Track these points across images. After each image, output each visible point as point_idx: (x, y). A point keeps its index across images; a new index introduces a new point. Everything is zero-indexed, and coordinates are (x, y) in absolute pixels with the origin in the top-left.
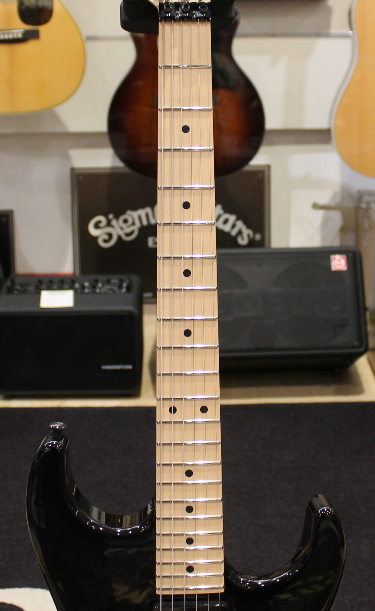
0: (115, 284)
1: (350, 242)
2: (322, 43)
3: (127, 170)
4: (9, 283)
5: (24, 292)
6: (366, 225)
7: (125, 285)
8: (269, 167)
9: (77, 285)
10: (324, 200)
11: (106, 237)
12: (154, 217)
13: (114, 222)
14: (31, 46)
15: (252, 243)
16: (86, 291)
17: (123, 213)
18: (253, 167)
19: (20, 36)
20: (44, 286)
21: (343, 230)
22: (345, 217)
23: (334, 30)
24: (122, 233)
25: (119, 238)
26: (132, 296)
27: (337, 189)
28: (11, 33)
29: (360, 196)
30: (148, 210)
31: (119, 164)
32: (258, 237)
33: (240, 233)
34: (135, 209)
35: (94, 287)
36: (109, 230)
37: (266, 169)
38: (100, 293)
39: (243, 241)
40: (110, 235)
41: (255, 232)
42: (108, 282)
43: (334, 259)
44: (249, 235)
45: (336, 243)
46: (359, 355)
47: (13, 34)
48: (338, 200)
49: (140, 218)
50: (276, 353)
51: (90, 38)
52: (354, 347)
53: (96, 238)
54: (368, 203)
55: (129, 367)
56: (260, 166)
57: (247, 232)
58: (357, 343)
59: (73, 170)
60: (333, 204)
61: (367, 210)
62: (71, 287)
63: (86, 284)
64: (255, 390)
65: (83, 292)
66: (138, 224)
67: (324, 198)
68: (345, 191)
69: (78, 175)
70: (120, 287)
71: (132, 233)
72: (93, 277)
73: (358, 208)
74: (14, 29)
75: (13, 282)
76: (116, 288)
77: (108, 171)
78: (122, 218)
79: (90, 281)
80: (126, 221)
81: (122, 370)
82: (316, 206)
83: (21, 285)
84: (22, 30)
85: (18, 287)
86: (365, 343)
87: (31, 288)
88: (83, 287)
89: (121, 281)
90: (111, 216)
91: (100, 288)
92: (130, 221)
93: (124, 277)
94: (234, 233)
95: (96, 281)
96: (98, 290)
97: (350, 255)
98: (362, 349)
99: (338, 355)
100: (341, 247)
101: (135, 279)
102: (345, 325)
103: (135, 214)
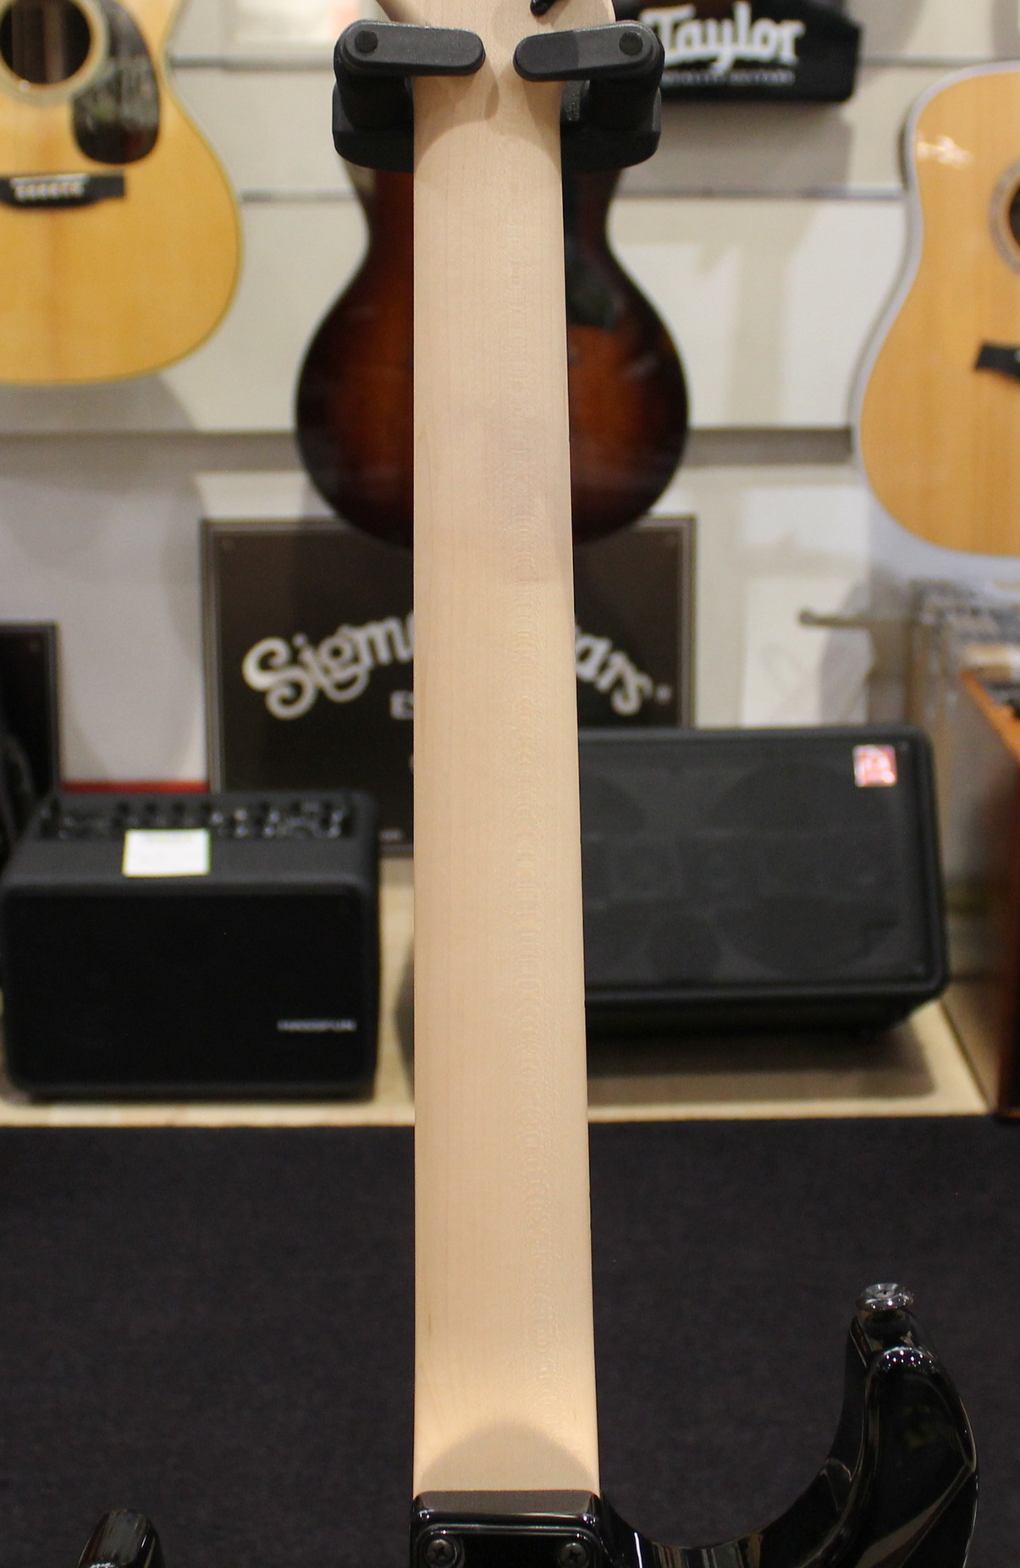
0: (311, 815)
1: (890, 713)
2: (827, 215)
3: (341, 526)
4: (44, 812)
5: (83, 834)
6: (934, 666)
7: (336, 817)
8: (691, 521)
9: (217, 818)
10: (828, 603)
11: (287, 692)
12: (407, 642)
13: (308, 655)
14: (104, 215)
15: (649, 710)
16: (241, 832)
17: (331, 631)
18: (660, 520)
19: (76, 188)
20: (133, 820)
21: (875, 679)
22: (878, 648)
23: (858, 181)
24: (326, 684)
25: (321, 695)
26: (354, 848)
27: (860, 575)
28: (54, 181)
29: (918, 595)
30: (392, 625)
31: (322, 511)
32: (664, 693)
33: (619, 683)
34: (359, 621)
35: (258, 822)
36: (295, 673)
37: (685, 525)
38: (274, 838)
39: (626, 704)
40: (298, 688)
41: (657, 681)
42: (295, 809)
43: (862, 756)
44: (641, 691)
45: (857, 717)
46: (920, 999)
47: (60, 182)
48: (863, 603)
49: (372, 646)
50: (717, 994)
51: (255, 198)
52: (913, 978)
53: (261, 696)
54: (940, 614)
55: (347, 1026)
56: (672, 520)
57: (636, 682)
58: (919, 969)
59: (206, 526)
60: (849, 613)
61: (937, 630)
62: (202, 823)
63: (240, 815)
65: (231, 836)
66: (366, 661)
67: (830, 597)
68: (880, 583)
69: (220, 539)
70: (326, 823)
71: (351, 682)
72: (257, 797)
73: (911, 625)
74: (63, 173)
75: (55, 808)
76: (314, 826)
77: (295, 528)
78: (326, 646)
79: (249, 808)
80: (336, 653)
81: (329, 1035)
82: (808, 619)
83: (77, 816)
84: (81, 176)
85: (68, 822)
86: (939, 967)
87: (102, 825)
88: (232, 823)
89: (328, 808)
90: (300, 640)
91: (275, 826)
92: (347, 653)
93: (336, 797)
94: (604, 683)
95: (265, 808)
96: (268, 831)
97: (905, 747)
98: (932, 985)
100: (870, 723)
101: (363, 803)
102: (888, 924)
103: (360, 636)
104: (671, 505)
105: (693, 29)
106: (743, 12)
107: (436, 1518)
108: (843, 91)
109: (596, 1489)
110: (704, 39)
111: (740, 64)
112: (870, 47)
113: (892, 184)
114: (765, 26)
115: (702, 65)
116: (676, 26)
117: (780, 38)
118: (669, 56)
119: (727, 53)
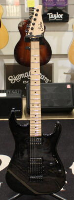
2: (66, 33)
3: (18, 64)
10: (67, 71)
21: (71, 79)
22: (72, 76)
23: (69, 30)
25: (16, 81)
26: (20, 94)
27: (70, 69)
30: (23, 74)
32: (50, 81)
34: (20, 74)
35: (11, 92)
39: (47, 82)
40: (14, 80)
42: (14, 91)
46: (73, 108)
50: (54, 107)
51: (9, 32)
53: (10, 81)
57: (47, 80)
59: (4, 64)
60: (69, 73)
62: (6, 92)
65: (8, 93)
66: (20, 78)
69: (6, 65)
70: (17, 92)
71: (19, 80)
72: (11, 90)
77: (13, 64)
78: (17, 76)
82: (64, 73)
90: (14, 76)
93: (18, 90)
94: (44, 80)
99: (68, 108)
101: (21, 91)
102: (70, 101)
103: (20, 75)
104: (51, 62)
106: (57, 13)
108: (68, 21)
110: (54, 16)
111: (57, 18)
112: (70, 17)
114: (59, 15)
115: (53, 18)
116: (51, 15)
117: (61, 16)
118: (50, 18)
119: (56, 17)
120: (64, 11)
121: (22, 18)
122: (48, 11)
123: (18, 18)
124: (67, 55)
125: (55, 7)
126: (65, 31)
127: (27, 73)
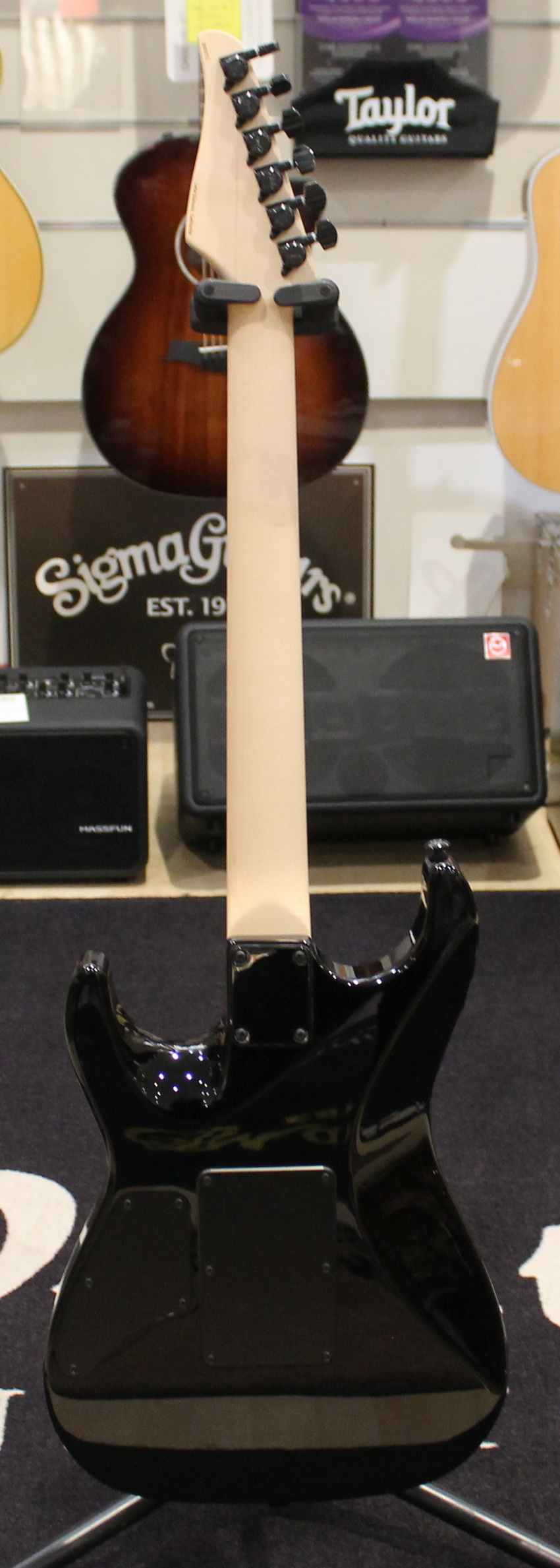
0: (98, 683)
1: (520, 610)
2: (474, 238)
3: (113, 472)
6: (549, 576)
7: (116, 684)
8: (372, 468)
9: (32, 685)
10: (474, 530)
11: (69, 598)
12: (158, 559)
13: (83, 570)
15: (339, 610)
16: (49, 694)
17: (102, 553)
21: (508, 588)
22: (511, 564)
23: (494, 217)
24: (97, 591)
25: (93, 598)
26: (131, 703)
27: (499, 511)
29: (540, 524)
30: (147, 547)
31: (98, 460)
32: (350, 598)
33: (317, 589)
34: (122, 545)
35: (63, 687)
36: (74, 583)
37: (368, 471)
38: (72, 697)
39: (323, 606)
40: (76, 594)
41: (344, 590)
42: (88, 678)
43: (489, 639)
44: (333, 595)
45: (496, 612)
46: (531, 808)
48: (500, 531)
49: (131, 561)
50: (385, 803)
52: (523, 794)
53: (50, 599)
54: (554, 539)
55: (129, 829)
56: (359, 467)
57: (329, 589)
58: (526, 787)
59: (6, 470)
60: (489, 539)
61: (551, 551)
62: (22, 689)
63: (48, 683)
64: (347, 870)
65: (42, 697)
66: (127, 574)
67: (475, 527)
68: (513, 515)
69: (17, 481)
70: (109, 687)
71: (117, 589)
72: (58, 671)
73: (535, 547)
76: (101, 690)
77: (75, 473)
78: (97, 564)
79: (53, 678)
80: (105, 568)
81: (115, 834)
82: (457, 542)
86: (540, 788)
88: (43, 687)
89: (110, 676)
90: (77, 559)
91: (73, 691)
92: (114, 568)
93: (115, 670)
94: (306, 591)
95: (65, 677)
96: (69, 693)
97: (518, 633)
98: (535, 798)
99: (494, 808)
100: (504, 617)
101: (134, 674)
102: (506, 756)
103: (123, 555)
104: (356, 457)
105: (374, 103)
106: (410, 90)
107: (238, 943)
108: (486, 151)
109: (310, 935)
110: (382, 112)
111: (408, 129)
112: (503, 116)
113: (519, 217)
114: (427, 102)
116: (361, 101)
117: (438, 111)
118: (354, 123)
119: (398, 122)
120: (461, 74)
121: (141, 124)
122: (338, 72)
123: (113, 127)
124: (482, 404)
125: (394, 41)
126: (467, 225)
127: (176, 539)
